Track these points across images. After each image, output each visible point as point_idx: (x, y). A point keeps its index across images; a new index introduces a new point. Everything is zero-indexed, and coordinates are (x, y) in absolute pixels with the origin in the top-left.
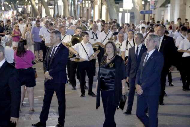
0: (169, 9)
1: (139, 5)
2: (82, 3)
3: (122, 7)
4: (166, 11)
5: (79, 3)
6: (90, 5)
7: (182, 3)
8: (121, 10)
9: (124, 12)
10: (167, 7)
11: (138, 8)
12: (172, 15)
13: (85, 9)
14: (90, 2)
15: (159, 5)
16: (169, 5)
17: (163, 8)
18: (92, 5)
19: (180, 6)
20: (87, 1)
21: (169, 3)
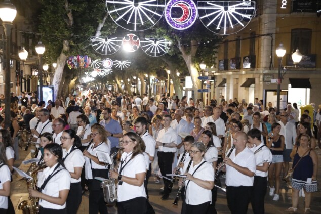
0: (226, 88)
1: (197, 84)
2: (158, 83)
3: (184, 86)
4: (223, 90)
5: (156, 82)
6: (164, 84)
7: (236, 83)
8: (184, 88)
9: (187, 90)
10: (224, 86)
11: (197, 87)
12: (228, 93)
13: (161, 88)
14: (164, 81)
15: (218, 84)
16: (226, 85)
17: (221, 87)
18: (165, 84)
19: (234, 86)
20: (162, 81)
21: (226, 83)
